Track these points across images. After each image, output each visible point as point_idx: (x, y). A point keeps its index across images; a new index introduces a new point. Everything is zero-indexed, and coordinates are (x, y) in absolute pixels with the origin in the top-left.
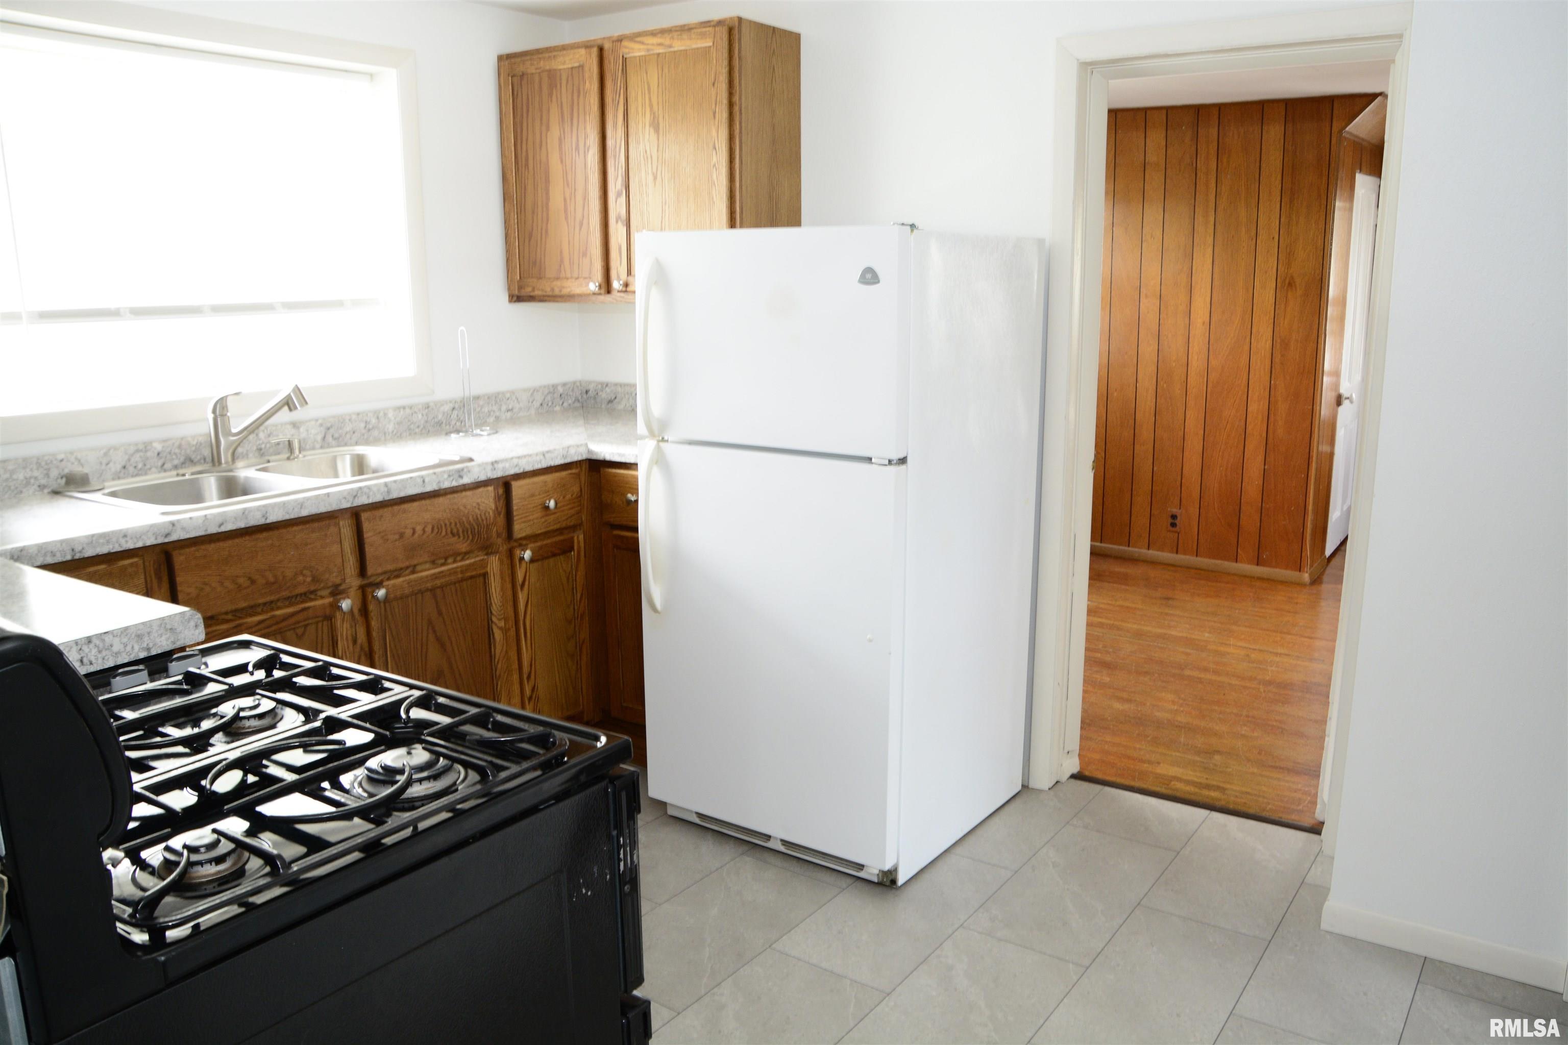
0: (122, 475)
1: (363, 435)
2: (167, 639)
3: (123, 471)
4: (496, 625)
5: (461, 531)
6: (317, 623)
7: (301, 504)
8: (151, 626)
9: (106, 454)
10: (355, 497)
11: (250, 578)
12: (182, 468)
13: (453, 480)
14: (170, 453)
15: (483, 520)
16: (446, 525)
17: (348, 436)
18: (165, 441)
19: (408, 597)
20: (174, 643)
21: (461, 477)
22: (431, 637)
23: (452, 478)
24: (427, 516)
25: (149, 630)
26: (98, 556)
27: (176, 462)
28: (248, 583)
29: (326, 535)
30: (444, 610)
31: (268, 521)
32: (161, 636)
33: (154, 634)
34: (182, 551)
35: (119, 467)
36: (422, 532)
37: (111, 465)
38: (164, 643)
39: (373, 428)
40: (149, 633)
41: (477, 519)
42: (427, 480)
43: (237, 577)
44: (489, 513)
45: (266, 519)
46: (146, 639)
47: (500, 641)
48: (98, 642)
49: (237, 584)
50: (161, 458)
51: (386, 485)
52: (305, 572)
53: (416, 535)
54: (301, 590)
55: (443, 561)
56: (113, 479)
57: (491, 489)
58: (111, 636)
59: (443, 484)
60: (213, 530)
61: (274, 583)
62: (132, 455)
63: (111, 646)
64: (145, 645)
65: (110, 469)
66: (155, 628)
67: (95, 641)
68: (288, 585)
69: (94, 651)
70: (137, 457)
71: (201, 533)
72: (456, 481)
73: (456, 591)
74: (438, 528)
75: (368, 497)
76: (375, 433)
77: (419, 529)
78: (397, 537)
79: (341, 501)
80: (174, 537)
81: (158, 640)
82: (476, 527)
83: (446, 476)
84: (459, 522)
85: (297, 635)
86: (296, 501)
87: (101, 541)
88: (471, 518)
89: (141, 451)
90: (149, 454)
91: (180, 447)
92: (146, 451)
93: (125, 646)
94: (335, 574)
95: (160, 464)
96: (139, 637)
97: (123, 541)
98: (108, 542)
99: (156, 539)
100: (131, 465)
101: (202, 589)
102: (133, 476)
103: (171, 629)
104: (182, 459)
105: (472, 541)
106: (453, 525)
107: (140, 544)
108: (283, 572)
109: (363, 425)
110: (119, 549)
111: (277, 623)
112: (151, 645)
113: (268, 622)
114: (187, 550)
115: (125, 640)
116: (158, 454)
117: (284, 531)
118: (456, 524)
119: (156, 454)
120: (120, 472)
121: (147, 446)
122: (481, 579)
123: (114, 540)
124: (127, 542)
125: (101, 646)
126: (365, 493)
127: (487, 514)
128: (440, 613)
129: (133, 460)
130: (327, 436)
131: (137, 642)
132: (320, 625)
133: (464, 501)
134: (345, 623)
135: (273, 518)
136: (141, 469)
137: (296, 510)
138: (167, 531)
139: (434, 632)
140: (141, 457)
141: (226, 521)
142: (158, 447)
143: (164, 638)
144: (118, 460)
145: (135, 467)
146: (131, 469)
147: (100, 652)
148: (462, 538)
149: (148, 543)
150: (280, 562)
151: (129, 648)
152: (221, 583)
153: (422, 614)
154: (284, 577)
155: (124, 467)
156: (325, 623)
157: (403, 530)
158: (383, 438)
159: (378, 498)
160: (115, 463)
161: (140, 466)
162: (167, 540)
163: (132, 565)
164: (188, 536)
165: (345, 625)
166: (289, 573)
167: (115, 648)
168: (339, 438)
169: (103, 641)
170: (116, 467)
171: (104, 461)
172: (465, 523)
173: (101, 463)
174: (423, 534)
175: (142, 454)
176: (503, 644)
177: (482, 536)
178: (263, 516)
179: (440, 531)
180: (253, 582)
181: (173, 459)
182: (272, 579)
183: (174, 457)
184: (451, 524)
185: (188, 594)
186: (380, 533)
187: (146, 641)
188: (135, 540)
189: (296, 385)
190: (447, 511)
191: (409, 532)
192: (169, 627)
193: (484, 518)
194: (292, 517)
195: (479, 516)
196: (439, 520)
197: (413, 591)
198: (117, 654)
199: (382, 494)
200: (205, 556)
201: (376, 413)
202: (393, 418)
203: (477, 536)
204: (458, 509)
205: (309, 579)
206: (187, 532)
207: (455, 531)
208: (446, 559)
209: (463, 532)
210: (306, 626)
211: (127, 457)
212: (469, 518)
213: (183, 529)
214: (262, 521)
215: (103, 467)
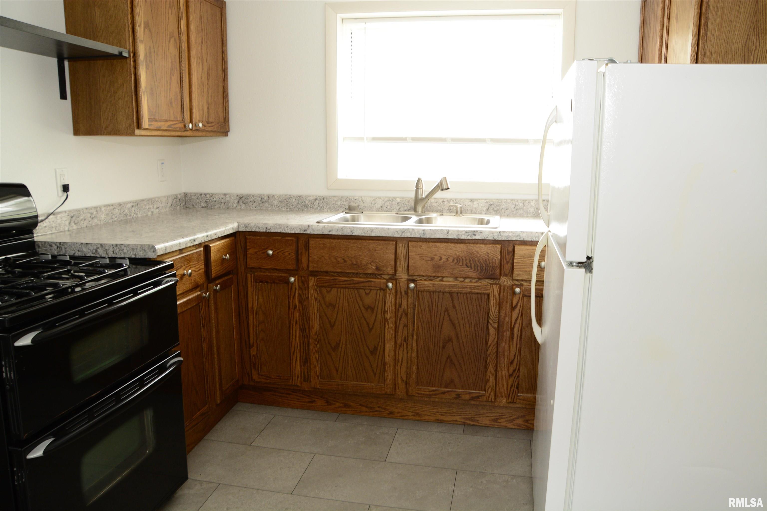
0: (380, 210)
1: (513, 211)
2: (143, 253)
3: (381, 208)
4: (491, 324)
5: (473, 265)
6: (377, 290)
7: (372, 230)
8: (137, 247)
9: (374, 200)
10: (403, 232)
11: (344, 259)
12: (408, 211)
13: (468, 235)
14: (403, 204)
15: (490, 263)
16: (463, 260)
17: (503, 211)
18: (403, 198)
19: (433, 292)
20: (145, 255)
21: (475, 235)
22: (446, 318)
23: (467, 234)
24: (451, 252)
25: (136, 248)
26: (275, 233)
27: (406, 208)
28: (342, 261)
29: (387, 248)
30: (457, 306)
31: (353, 234)
32: (140, 251)
33: (138, 250)
34: (314, 239)
35: (379, 206)
36: (446, 260)
37: (376, 205)
38: (141, 254)
39: (520, 209)
40: (136, 249)
41: (486, 261)
42: (450, 232)
43: (337, 257)
44: (495, 260)
45: (353, 233)
46: (135, 251)
47: (493, 334)
48: (119, 247)
49: (337, 260)
50: (399, 205)
51: (424, 230)
52: (372, 263)
53: (442, 261)
54: (370, 271)
55: (462, 279)
56: (376, 211)
57: (499, 246)
58: (123, 246)
59: (461, 236)
60: (326, 233)
61: (356, 265)
62: (386, 202)
63: (123, 250)
64: (135, 253)
65: (375, 206)
66: (139, 248)
67: (118, 246)
68: (363, 267)
69: (118, 250)
70: (388, 203)
71: (320, 233)
72: (471, 237)
73: (467, 298)
74: (457, 260)
75: (411, 234)
76: (521, 212)
77: (444, 258)
78: (429, 259)
79: (394, 233)
80: (308, 232)
81: (139, 253)
82: (484, 266)
83: (464, 233)
84: (473, 260)
85: (366, 293)
86: (370, 228)
87: (278, 227)
88: (481, 260)
89: (390, 201)
90: (393, 203)
91: (408, 202)
92: (392, 201)
93: (128, 251)
94: (389, 269)
95: (398, 208)
96: (133, 249)
97: (286, 229)
98: (280, 228)
99: (300, 231)
100: (385, 206)
101: (320, 258)
102: (385, 211)
103: (144, 250)
104: (409, 208)
105: (480, 273)
106: (468, 261)
107: (293, 232)
108: (361, 261)
109: (513, 206)
110: (284, 232)
111: (354, 284)
112: (137, 254)
113: (348, 282)
114: (316, 239)
115: (128, 249)
116: (398, 203)
117: (364, 241)
118: (470, 261)
119: (397, 204)
120: (380, 208)
121: (394, 198)
122: (486, 296)
123: (283, 227)
124: (288, 229)
125: (120, 248)
126: (410, 232)
127: (493, 260)
128: (454, 307)
129: (386, 204)
130: (490, 208)
131: (132, 251)
132: (379, 291)
133: (478, 249)
134: (391, 294)
135: (356, 233)
136: (389, 209)
137: (369, 232)
138: (305, 229)
139: (449, 316)
140: (390, 203)
141: (333, 230)
142: (398, 200)
143: (141, 252)
144: (379, 203)
145: (387, 208)
146: (385, 208)
147: (119, 251)
148: (473, 270)
149: (297, 232)
150: (360, 255)
151: (129, 252)
152: (330, 258)
153: (442, 304)
154: (361, 263)
155: (382, 207)
156: (382, 291)
157: (433, 256)
158: (526, 215)
159: (418, 236)
160: (378, 204)
161: (389, 207)
162: (304, 233)
163: (291, 240)
164: (314, 233)
165: (391, 296)
166: (364, 262)
167: (125, 251)
168: (497, 211)
169: (121, 247)
170: (378, 206)
171: (373, 203)
172: (477, 262)
173: (372, 203)
174: (446, 262)
175: (390, 202)
176: (495, 337)
177: (488, 272)
178: (351, 232)
179: (458, 262)
180: (345, 261)
181: (405, 207)
182: (355, 263)
183: (405, 206)
184: (466, 260)
185: (314, 259)
186: (419, 254)
187: (135, 252)
188: (291, 230)
189: (445, 178)
190: (465, 252)
191: (437, 258)
192: (143, 249)
193: (491, 262)
194: (366, 235)
195: (487, 260)
196: (458, 256)
197: (435, 290)
198: (125, 253)
199: (420, 234)
200: (323, 244)
201: (524, 201)
202: (534, 205)
203: (484, 271)
204: (473, 252)
205: (374, 268)
206: (314, 231)
207: (469, 264)
208: (465, 278)
209: (475, 266)
210: (371, 290)
211: (383, 203)
212: (480, 259)
213: (312, 229)
214: (350, 234)
215: (373, 205)
